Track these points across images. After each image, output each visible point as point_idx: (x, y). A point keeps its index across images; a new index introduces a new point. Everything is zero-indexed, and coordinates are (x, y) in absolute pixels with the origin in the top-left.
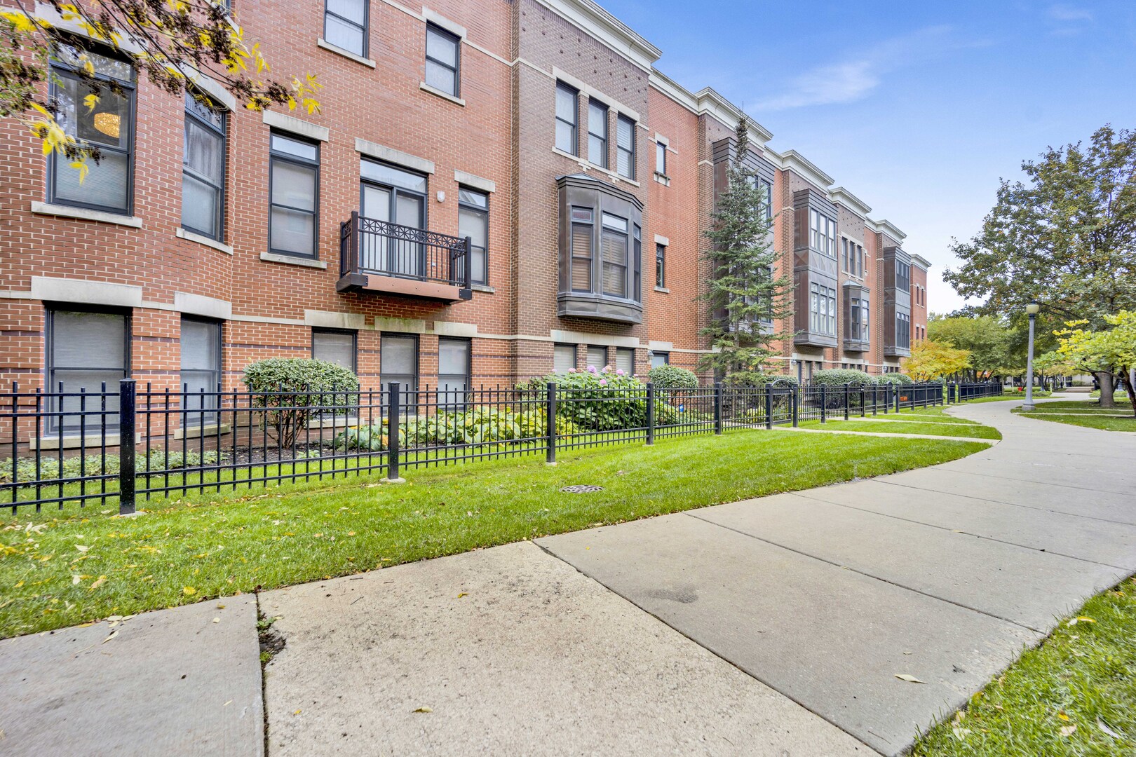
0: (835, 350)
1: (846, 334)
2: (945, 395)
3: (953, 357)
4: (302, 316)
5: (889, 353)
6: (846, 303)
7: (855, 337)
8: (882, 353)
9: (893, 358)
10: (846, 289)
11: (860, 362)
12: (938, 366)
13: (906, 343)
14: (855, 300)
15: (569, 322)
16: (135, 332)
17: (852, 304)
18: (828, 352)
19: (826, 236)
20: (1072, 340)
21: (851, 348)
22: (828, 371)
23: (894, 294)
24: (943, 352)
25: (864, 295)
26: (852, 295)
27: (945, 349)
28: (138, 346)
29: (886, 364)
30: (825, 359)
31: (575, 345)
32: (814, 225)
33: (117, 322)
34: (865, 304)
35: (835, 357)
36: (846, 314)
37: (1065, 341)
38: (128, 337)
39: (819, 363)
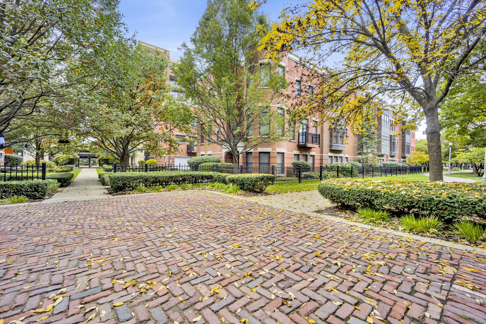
0: (387, 155)
1: (391, 150)
2: (423, 170)
3: (425, 157)
4: (293, 152)
5: (403, 156)
6: (391, 141)
7: (393, 151)
8: (401, 156)
9: (404, 158)
10: (391, 136)
11: (394, 159)
12: (420, 160)
13: (409, 153)
14: (394, 139)
15: (332, 151)
16: (271, 156)
17: (393, 141)
18: (385, 156)
19: (386, 121)
20: (460, 155)
21: (392, 155)
22: (385, 162)
23: (405, 136)
24: (421, 156)
25: (397, 138)
26: (393, 138)
27: (422, 154)
28: (271, 159)
29: (402, 159)
30: (385, 158)
31: (332, 156)
32: (383, 118)
33: (268, 155)
34: (396, 141)
35: (387, 157)
36: (391, 144)
37: (458, 155)
38: (269, 157)
39: (383, 160)
